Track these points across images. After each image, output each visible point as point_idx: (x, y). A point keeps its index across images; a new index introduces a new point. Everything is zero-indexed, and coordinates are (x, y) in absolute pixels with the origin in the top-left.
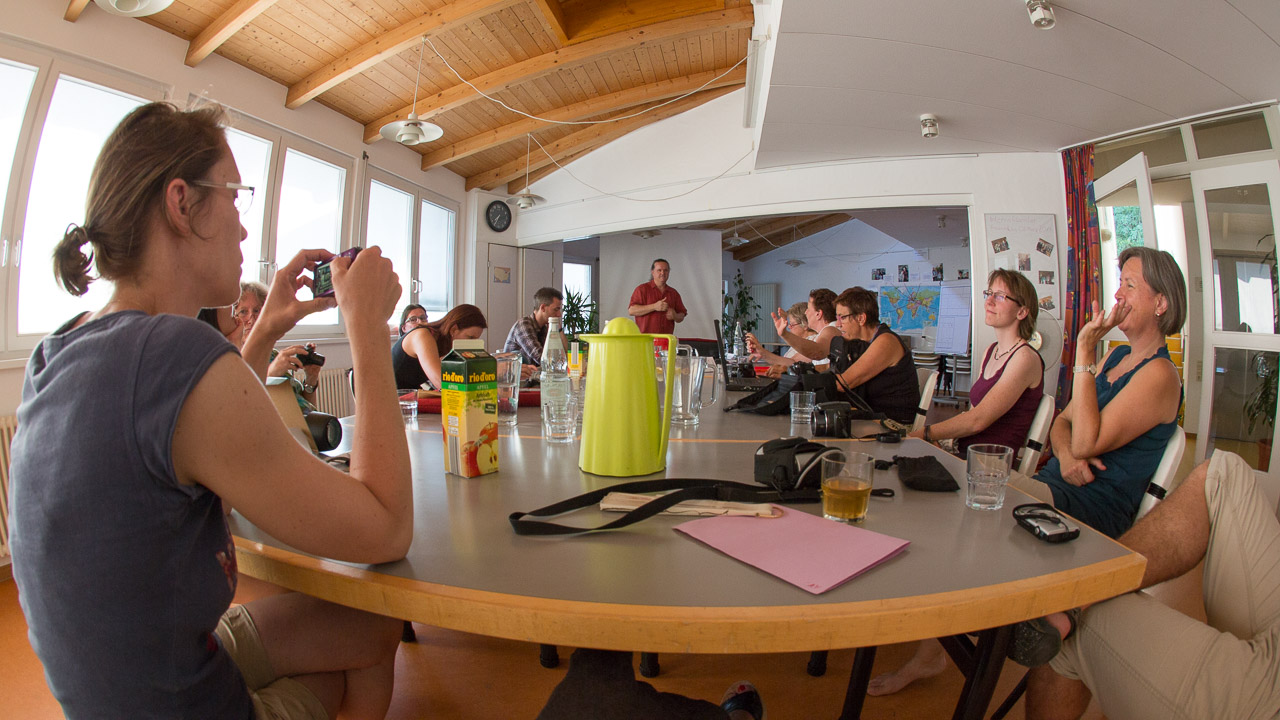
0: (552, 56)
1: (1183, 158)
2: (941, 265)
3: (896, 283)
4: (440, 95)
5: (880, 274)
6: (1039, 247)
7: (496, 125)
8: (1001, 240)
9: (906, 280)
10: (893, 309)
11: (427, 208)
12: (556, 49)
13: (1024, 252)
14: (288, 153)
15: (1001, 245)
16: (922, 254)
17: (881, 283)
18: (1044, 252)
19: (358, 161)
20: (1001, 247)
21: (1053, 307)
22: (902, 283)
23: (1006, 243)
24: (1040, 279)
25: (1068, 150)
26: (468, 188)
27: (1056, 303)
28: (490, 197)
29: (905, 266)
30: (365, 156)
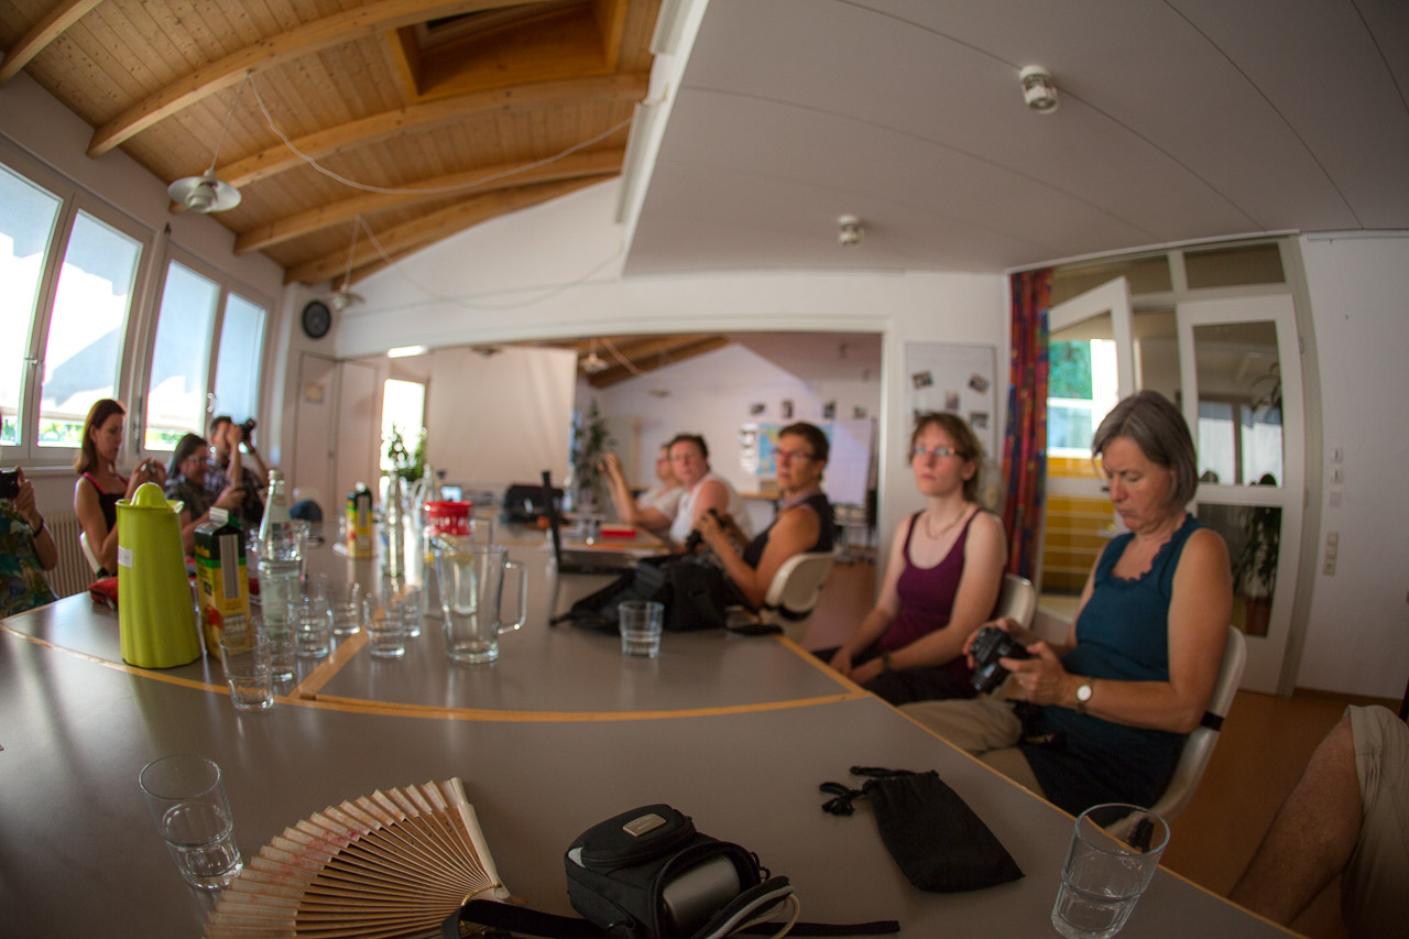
0: (396, 115)
1: (1167, 286)
2: (833, 403)
3: (778, 420)
4: (260, 156)
5: (759, 409)
6: (972, 384)
7: (322, 202)
8: (924, 373)
11: (234, 303)
12: (402, 107)
13: (953, 389)
14: (78, 216)
15: (923, 380)
16: (811, 388)
17: (760, 420)
18: (978, 389)
19: (159, 235)
20: (923, 382)
23: (932, 375)
25: (1020, 272)
26: (286, 282)
28: (309, 295)
29: (790, 402)
30: (168, 229)
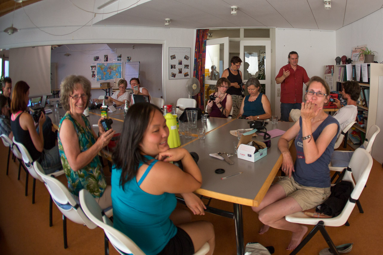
1: (239, 37)
2: (121, 55)
3: (103, 62)
5: (97, 58)
6: (185, 58)
8: (173, 55)
9: (107, 61)
10: (102, 72)
13: (180, 59)
15: (173, 57)
16: (113, 51)
17: (97, 62)
18: (186, 59)
20: (173, 58)
21: (188, 75)
22: (106, 62)
23: (175, 56)
24: (185, 67)
25: (200, 29)
27: (189, 74)
29: (107, 56)
